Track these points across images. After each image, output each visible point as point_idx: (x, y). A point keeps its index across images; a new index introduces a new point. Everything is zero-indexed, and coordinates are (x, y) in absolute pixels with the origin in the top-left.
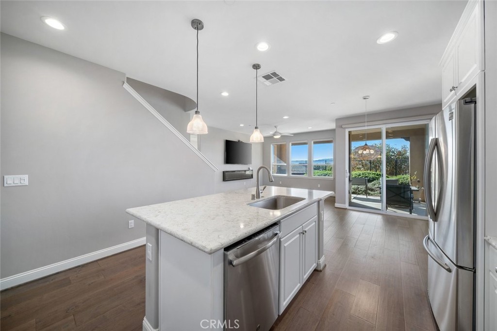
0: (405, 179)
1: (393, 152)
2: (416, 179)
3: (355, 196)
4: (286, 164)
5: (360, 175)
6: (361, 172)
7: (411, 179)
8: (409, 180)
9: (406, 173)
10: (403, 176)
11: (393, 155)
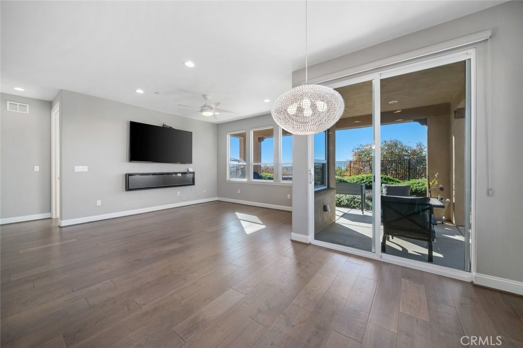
0: (420, 184)
1: (406, 151)
2: (438, 185)
3: (346, 210)
4: (245, 164)
5: (363, 180)
6: (365, 176)
7: (429, 185)
8: (427, 186)
9: (421, 177)
10: (417, 181)
11: (406, 155)
